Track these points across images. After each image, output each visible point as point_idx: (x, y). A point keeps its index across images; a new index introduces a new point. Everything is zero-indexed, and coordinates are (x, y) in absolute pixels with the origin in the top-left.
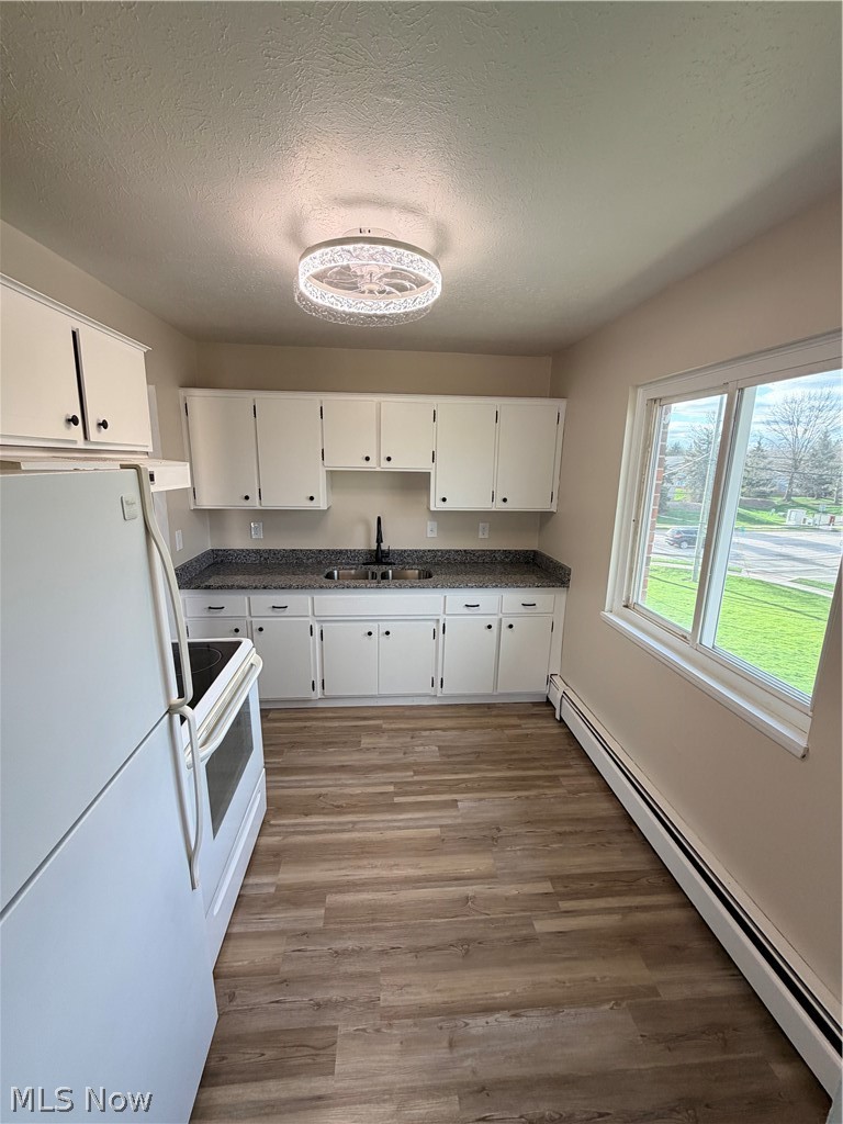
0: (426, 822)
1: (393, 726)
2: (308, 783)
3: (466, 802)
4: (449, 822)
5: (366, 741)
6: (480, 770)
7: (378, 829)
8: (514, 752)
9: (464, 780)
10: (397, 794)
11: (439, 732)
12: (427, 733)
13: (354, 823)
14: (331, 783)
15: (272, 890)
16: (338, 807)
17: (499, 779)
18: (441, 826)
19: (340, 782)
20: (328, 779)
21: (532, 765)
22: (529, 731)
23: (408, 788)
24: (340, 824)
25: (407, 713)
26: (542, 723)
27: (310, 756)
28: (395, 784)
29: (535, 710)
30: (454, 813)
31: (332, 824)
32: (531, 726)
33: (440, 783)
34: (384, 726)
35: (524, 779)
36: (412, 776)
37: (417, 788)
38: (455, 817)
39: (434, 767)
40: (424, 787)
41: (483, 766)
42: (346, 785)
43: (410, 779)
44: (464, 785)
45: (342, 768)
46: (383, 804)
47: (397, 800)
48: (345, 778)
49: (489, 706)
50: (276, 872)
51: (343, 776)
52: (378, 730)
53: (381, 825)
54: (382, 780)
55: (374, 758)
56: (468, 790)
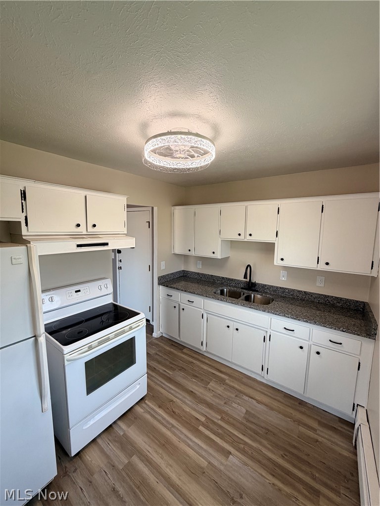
0: (204, 453)
1: (232, 384)
2: (172, 392)
3: (235, 459)
4: (216, 463)
5: (212, 385)
6: (260, 443)
7: (179, 438)
8: (295, 447)
9: (246, 443)
10: (204, 425)
11: (254, 402)
12: (246, 398)
13: (173, 426)
14: (181, 397)
15: (122, 434)
16: (173, 412)
17: (269, 459)
18: (209, 463)
19: (184, 399)
20: (181, 394)
21: (304, 468)
22: (320, 439)
23: (211, 426)
24: (168, 422)
25: (245, 380)
26: (337, 439)
27: (184, 378)
28: (207, 418)
29: (338, 426)
30: (223, 460)
31: (164, 419)
32: (325, 437)
33: (231, 435)
34: (227, 381)
35: (288, 473)
36: (218, 419)
37: (215, 428)
38: (222, 464)
39: (235, 422)
40: (220, 431)
41: (265, 442)
42: (186, 403)
43: (216, 421)
44: (242, 446)
45: (191, 393)
46: (192, 425)
47: (201, 428)
48: (188, 399)
49: (301, 403)
50: (129, 426)
51: (188, 398)
52: (222, 381)
53: (182, 437)
54: (203, 412)
55: (208, 397)
56: (243, 452)
